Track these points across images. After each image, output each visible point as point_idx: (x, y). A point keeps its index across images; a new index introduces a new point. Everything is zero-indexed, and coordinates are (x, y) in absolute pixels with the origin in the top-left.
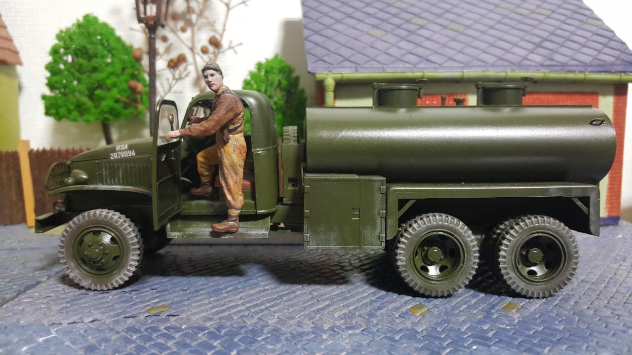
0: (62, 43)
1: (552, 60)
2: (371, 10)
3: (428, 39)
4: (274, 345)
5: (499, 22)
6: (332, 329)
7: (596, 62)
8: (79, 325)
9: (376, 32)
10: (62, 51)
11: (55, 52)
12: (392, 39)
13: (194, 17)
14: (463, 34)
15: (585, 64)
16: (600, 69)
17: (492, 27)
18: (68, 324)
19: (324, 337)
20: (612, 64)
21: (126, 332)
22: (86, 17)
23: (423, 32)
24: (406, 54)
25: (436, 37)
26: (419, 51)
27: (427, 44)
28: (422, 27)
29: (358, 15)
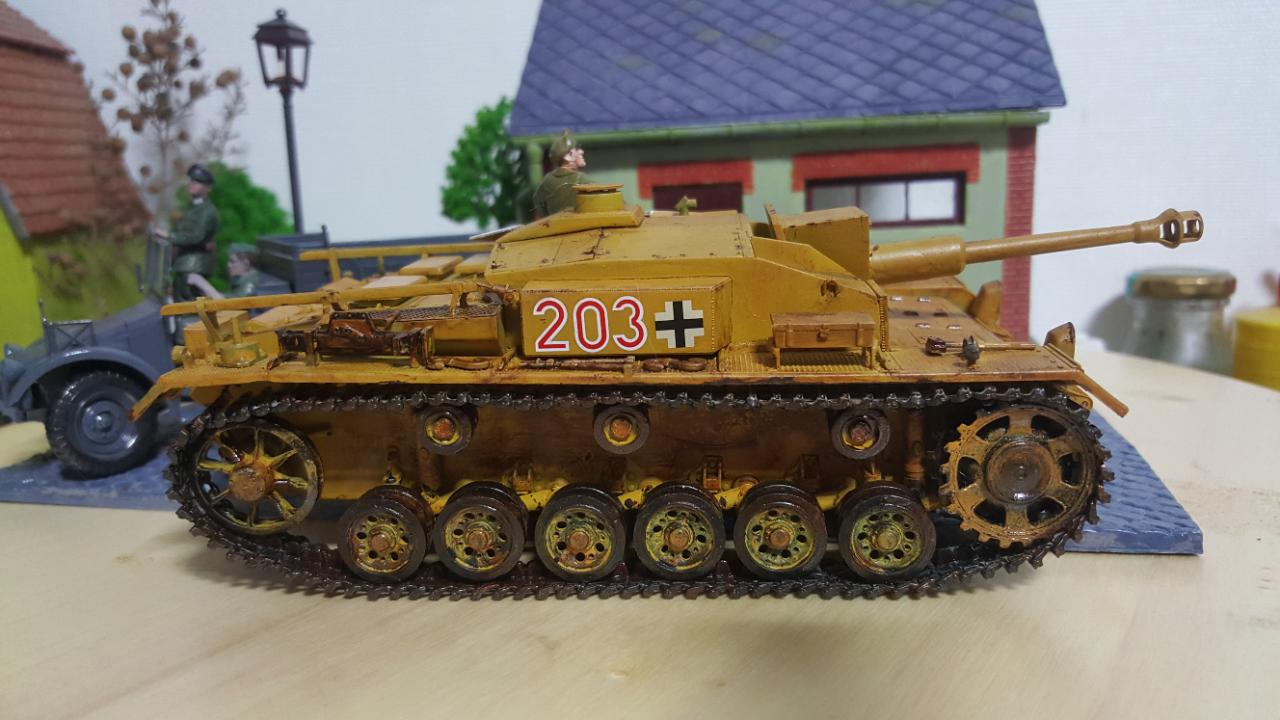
1: (893, 92)
2: (641, 20)
3: (707, 68)
5: (844, 28)
7: (974, 92)
9: (632, 62)
12: (650, 71)
14: (769, 56)
15: (949, 98)
16: (972, 104)
17: (824, 38)
23: (706, 58)
24: (660, 99)
25: (722, 64)
26: (684, 91)
27: (703, 79)
28: (709, 46)
29: (617, 30)
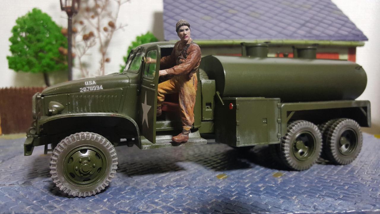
0: (19, 25)
1: (311, 33)
2: (204, 5)
3: (237, 21)
4: (131, 196)
5: (280, 12)
6: (167, 187)
7: (337, 35)
8: (15, 185)
9: (207, 18)
10: (19, 30)
11: (15, 30)
12: (216, 21)
13: (99, 10)
14: (258, 19)
15: (330, 36)
16: (339, 39)
17: (276, 15)
18: (9, 185)
19: (162, 191)
20: (347, 36)
21: (43, 189)
22: (35, 10)
23: (235, 18)
24: (224, 30)
25: (242, 20)
26: (232, 28)
27: (237, 24)
28: (234, 15)
29: (196, 8)
